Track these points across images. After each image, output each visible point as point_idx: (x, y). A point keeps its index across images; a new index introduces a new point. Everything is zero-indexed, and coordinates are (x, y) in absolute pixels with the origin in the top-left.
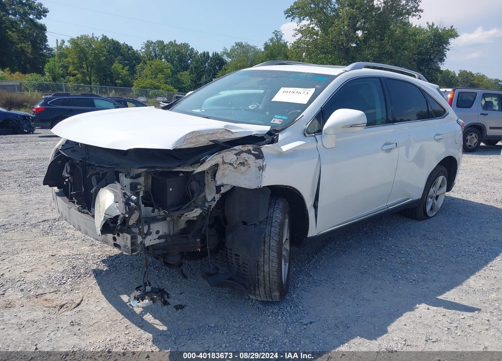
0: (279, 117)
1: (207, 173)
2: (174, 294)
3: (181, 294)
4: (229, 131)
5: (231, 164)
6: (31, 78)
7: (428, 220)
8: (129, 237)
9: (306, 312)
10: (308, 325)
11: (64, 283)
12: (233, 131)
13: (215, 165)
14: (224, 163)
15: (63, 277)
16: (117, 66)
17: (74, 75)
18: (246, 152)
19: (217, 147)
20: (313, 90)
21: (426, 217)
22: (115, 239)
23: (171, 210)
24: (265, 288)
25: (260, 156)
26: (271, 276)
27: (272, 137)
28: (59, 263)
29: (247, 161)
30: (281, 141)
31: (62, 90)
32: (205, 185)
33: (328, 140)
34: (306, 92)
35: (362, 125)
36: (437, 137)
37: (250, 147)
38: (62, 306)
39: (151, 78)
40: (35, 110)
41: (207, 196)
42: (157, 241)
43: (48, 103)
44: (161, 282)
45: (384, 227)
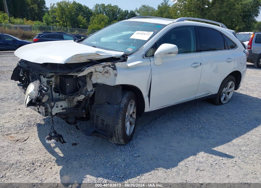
0: (131, 47)
1: (87, 76)
2: (74, 137)
3: (78, 137)
4: (98, 54)
5: (100, 72)
6: (37, 23)
7: (222, 105)
8: (44, 108)
9: (138, 151)
10: (137, 158)
11: (22, 129)
12: (100, 54)
13: (90, 72)
14: (96, 71)
15: (23, 126)
16: (80, 17)
17: (59, 22)
18: (108, 66)
19: (91, 63)
20: (152, 33)
21: (221, 103)
22: (38, 109)
23: (68, 95)
24: (116, 137)
25: (115, 69)
26: (118, 131)
27: (124, 58)
28: (23, 119)
29: (108, 71)
30: (129, 60)
31: (50, 30)
32: (86, 83)
33: (157, 61)
34: (149, 33)
35: (175, 53)
36: (228, 60)
37: (110, 63)
38: (18, 140)
39: (98, 24)
40: (34, 40)
41: (88, 88)
42: (62, 111)
43: (40, 37)
44: (69, 131)
45: (196, 108)
